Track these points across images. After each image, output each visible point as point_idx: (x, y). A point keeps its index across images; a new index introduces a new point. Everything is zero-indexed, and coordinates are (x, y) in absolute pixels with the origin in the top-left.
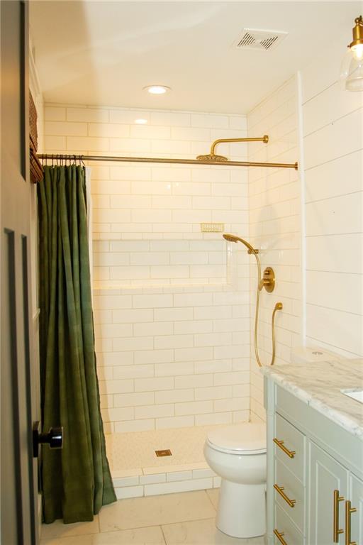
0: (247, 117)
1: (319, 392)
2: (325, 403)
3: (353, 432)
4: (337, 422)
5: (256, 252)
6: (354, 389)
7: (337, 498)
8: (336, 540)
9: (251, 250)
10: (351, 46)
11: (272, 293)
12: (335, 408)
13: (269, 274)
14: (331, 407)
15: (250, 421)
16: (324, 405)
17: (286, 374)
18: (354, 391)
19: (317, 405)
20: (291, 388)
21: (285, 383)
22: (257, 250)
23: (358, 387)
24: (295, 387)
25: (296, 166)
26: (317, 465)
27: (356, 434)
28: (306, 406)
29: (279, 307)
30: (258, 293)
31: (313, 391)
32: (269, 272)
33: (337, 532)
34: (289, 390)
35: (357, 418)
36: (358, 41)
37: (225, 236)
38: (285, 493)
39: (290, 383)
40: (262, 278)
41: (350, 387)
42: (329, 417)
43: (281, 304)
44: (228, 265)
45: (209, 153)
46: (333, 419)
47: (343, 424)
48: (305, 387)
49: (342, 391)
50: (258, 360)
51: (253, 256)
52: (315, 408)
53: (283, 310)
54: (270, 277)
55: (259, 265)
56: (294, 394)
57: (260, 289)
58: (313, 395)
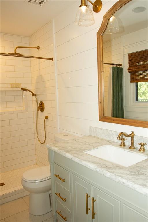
0: (29, 38)
1: (75, 154)
2: (79, 158)
3: (95, 170)
4: (87, 166)
5: (35, 95)
6: (87, 150)
7: (87, 196)
8: (87, 213)
9: (33, 95)
10: (80, 6)
11: (43, 112)
12: (85, 160)
13: (41, 104)
14: (83, 160)
15: (36, 164)
16: (79, 159)
17: (58, 147)
18: (88, 151)
19: (76, 160)
20: (62, 153)
21: (59, 151)
22: (36, 95)
23: (89, 149)
24: (65, 152)
25: (52, 59)
26: (76, 184)
27: (97, 171)
28: (71, 161)
29: (47, 117)
30: (37, 112)
31: (73, 153)
32: (42, 104)
33: (88, 210)
34: (61, 154)
35: (95, 163)
36: (83, 5)
37: (22, 89)
38: (61, 196)
39: (62, 151)
40: (39, 106)
41: (86, 149)
42: (83, 165)
43: (47, 116)
44: (23, 101)
45: (14, 52)
46: (85, 165)
47: (90, 167)
48: (68, 152)
49: (84, 151)
50: (39, 140)
51: (34, 97)
52: (76, 161)
53: (49, 119)
54: (42, 105)
55: (37, 101)
56: (65, 156)
57: (38, 111)
58: (73, 155)
